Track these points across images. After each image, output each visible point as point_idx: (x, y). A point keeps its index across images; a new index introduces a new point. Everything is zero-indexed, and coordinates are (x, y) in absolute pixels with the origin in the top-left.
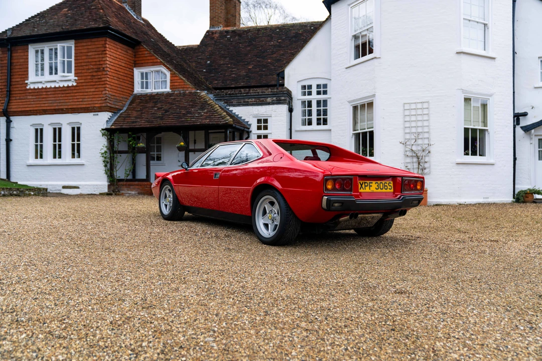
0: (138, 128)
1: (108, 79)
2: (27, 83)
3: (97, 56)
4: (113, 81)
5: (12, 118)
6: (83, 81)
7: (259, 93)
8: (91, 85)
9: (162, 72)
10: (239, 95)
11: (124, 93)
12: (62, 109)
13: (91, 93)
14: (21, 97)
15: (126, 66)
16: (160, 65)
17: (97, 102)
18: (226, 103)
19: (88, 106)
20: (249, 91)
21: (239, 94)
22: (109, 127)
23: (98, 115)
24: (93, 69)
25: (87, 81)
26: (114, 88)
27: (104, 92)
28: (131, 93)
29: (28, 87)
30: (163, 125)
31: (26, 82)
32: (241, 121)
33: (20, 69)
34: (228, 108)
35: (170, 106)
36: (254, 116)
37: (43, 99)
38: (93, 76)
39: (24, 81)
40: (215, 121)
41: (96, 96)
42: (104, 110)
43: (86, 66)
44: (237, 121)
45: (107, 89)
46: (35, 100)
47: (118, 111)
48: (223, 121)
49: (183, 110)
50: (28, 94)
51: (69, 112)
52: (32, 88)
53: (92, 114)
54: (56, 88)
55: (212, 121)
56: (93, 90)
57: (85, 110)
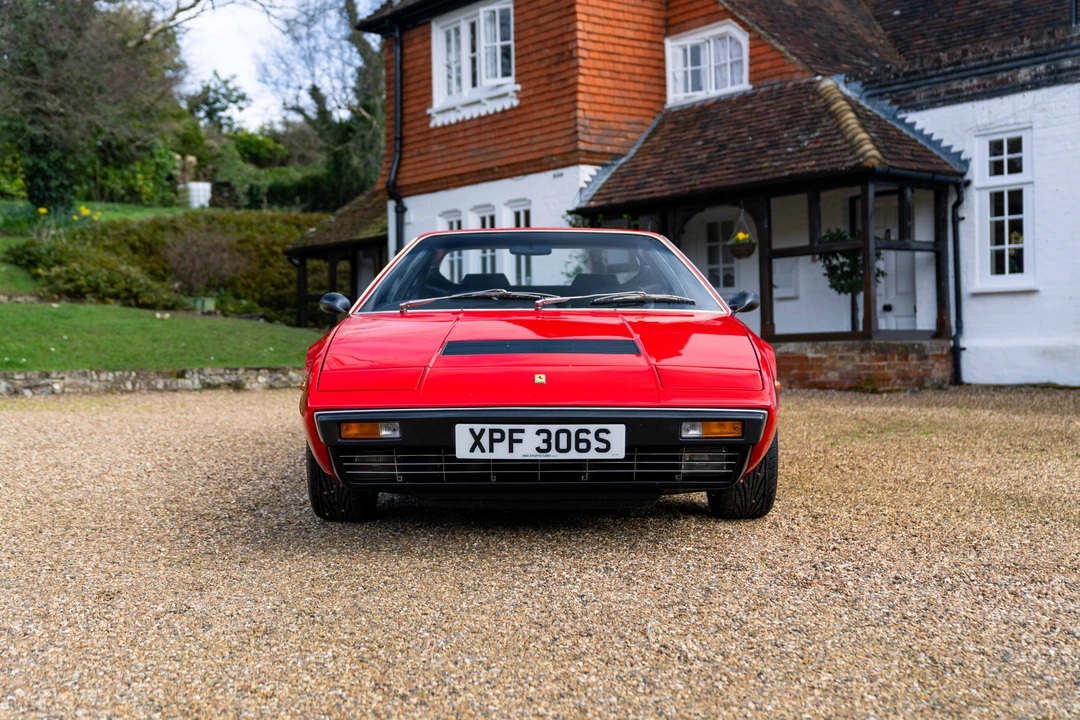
0: (644, 200)
1: (583, 79)
2: (429, 116)
3: (556, 24)
4: (599, 81)
5: (409, 202)
6: (530, 92)
7: (991, 57)
8: (547, 100)
9: (731, 38)
10: (934, 72)
11: (633, 111)
12: (491, 169)
13: (546, 122)
14: (422, 151)
15: (639, 35)
16: (725, 18)
17: (558, 143)
18: (895, 102)
19: (539, 155)
20: (964, 54)
21: (931, 69)
22: (583, 205)
23: (561, 175)
24: (549, 57)
25: (540, 90)
26: (600, 99)
27: (572, 116)
28: (657, 107)
29: (432, 125)
30: (700, 187)
31: (429, 111)
32: (936, 152)
33: (418, 82)
34: (900, 116)
35: (736, 131)
36: (978, 133)
37: (460, 150)
38: (550, 76)
39: (425, 110)
40: (831, 160)
41: (557, 127)
42: (573, 161)
43: (537, 51)
44: (913, 155)
45: (580, 105)
46: (445, 153)
47: (613, 160)
48: (851, 160)
49: (760, 140)
50: (433, 141)
51: (507, 174)
52: (439, 124)
53: (551, 173)
54: (480, 118)
55: (823, 162)
56: (550, 113)
57: (536, 166)
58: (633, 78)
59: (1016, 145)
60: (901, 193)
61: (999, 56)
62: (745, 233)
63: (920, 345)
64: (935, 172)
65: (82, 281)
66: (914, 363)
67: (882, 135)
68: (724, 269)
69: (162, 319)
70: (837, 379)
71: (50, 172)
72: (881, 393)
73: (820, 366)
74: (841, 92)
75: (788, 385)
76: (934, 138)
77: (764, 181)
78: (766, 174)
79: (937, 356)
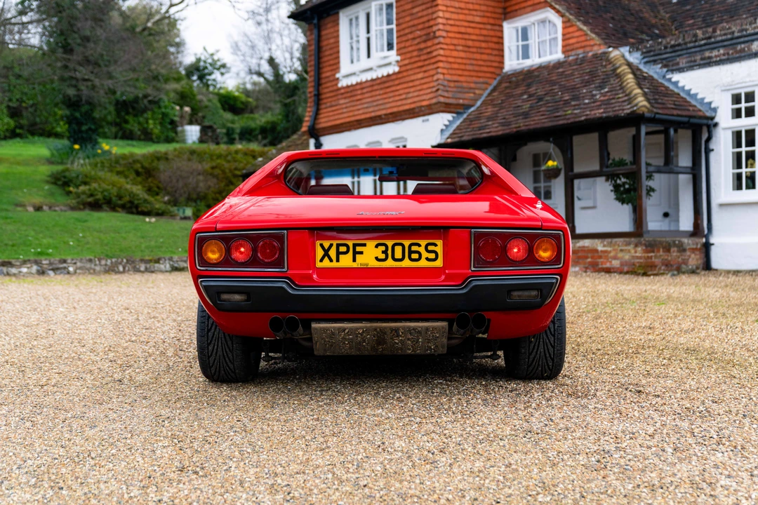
0: (485, 138)
1: (442, 52)
2: (338, 79)
3: (425, 13)
4: (455, 54)
5: (324, 140)
6: (407, 62)
7: (733, 33)
8: (418, 67)
9: (549, 22)
10: (692, 45)
11: (480, 74)
12: (380, 117)
13: (417, 83)
14: (333, 103)
15: (485, 20)
16: (544, 7)
17: (424, 97)
18: (665, 66)
19: (413, 106)
20: (714, 31)
21: (690, 42)
22: (444, 141)
23: (428, 120)
24: (420, 37)
25: (413, 60)
26: (456, 66)
27: (435, 78)
28: (497, 71)
29: (340, 85)
30: (523, 128)
31: (337, 76)
32: (693, 103)
33: (331, 55)
34: (668, 77)
35: (550, 88)
36: (723, 88)
37: (358, 103)
38: (421, 50)
39: (334, 75)
40: (614, 109)
41: (425, 86)
42: (435, 110)
43: (411, 33)
44: (675, 105)
45: (440, 71)
46: (348, 105)
47: (464, 109)
48: (628, 109)
49: (566, 95)
50: (340, 97)
51: (390, 120)
52: (345, 85)
53: (421, 119)
54: (372, 80)
55: (608, 110)
56: (420, 76)
57: (410, 114)
58: (479, 50)
59: (750, 97)
60: (666, 132)
61: (738, 32)
62: (554, 161)
63: (679, 241)
64: (691, 117)
66: (675, 254)
67: (652, 90)
68: (545, 187)
69: (150, 222)
70: (618, 266)
71: (83, 120)
72: (649, 276)
73: (606, 256)
74: (626, 60)
75: (584, 269)
76: (692, 92)
77: (568, 124)
78: (569, 119)
79: (693, 249)
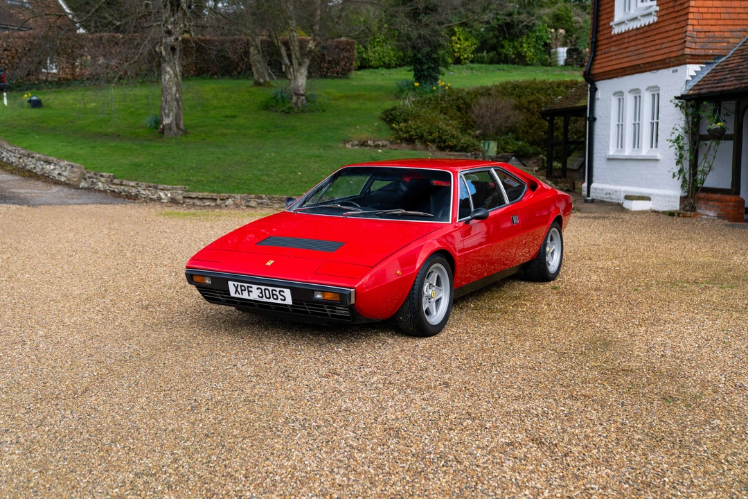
2: (612, 27)
5: (597, 84)
6: (664, 12)
8: (673, 18)
12: (639, 65)
13: (671, 33)
14: (606, 50)
17: (674, 49)
19: (664, 57)
22: (685, 93)
23: (677, 71)
25: (669, 11)
26: (708, 16)
27: (684, 30)
31: (611, 24)
33: (608, 3)
37: (625, 51)
39: (609, 23)
41: (676, 38)
42: (682, 62)
45: (690, 22)
46: (617, 52)
47: (714, 59)
50: (612, 44)
51: (648, 69)
52: (616, 33)
53: (671, 69)
54: (637, 29)
56: (673, 27)
57: (663, 64)
65: (413, 133)
71: (424, 60)
